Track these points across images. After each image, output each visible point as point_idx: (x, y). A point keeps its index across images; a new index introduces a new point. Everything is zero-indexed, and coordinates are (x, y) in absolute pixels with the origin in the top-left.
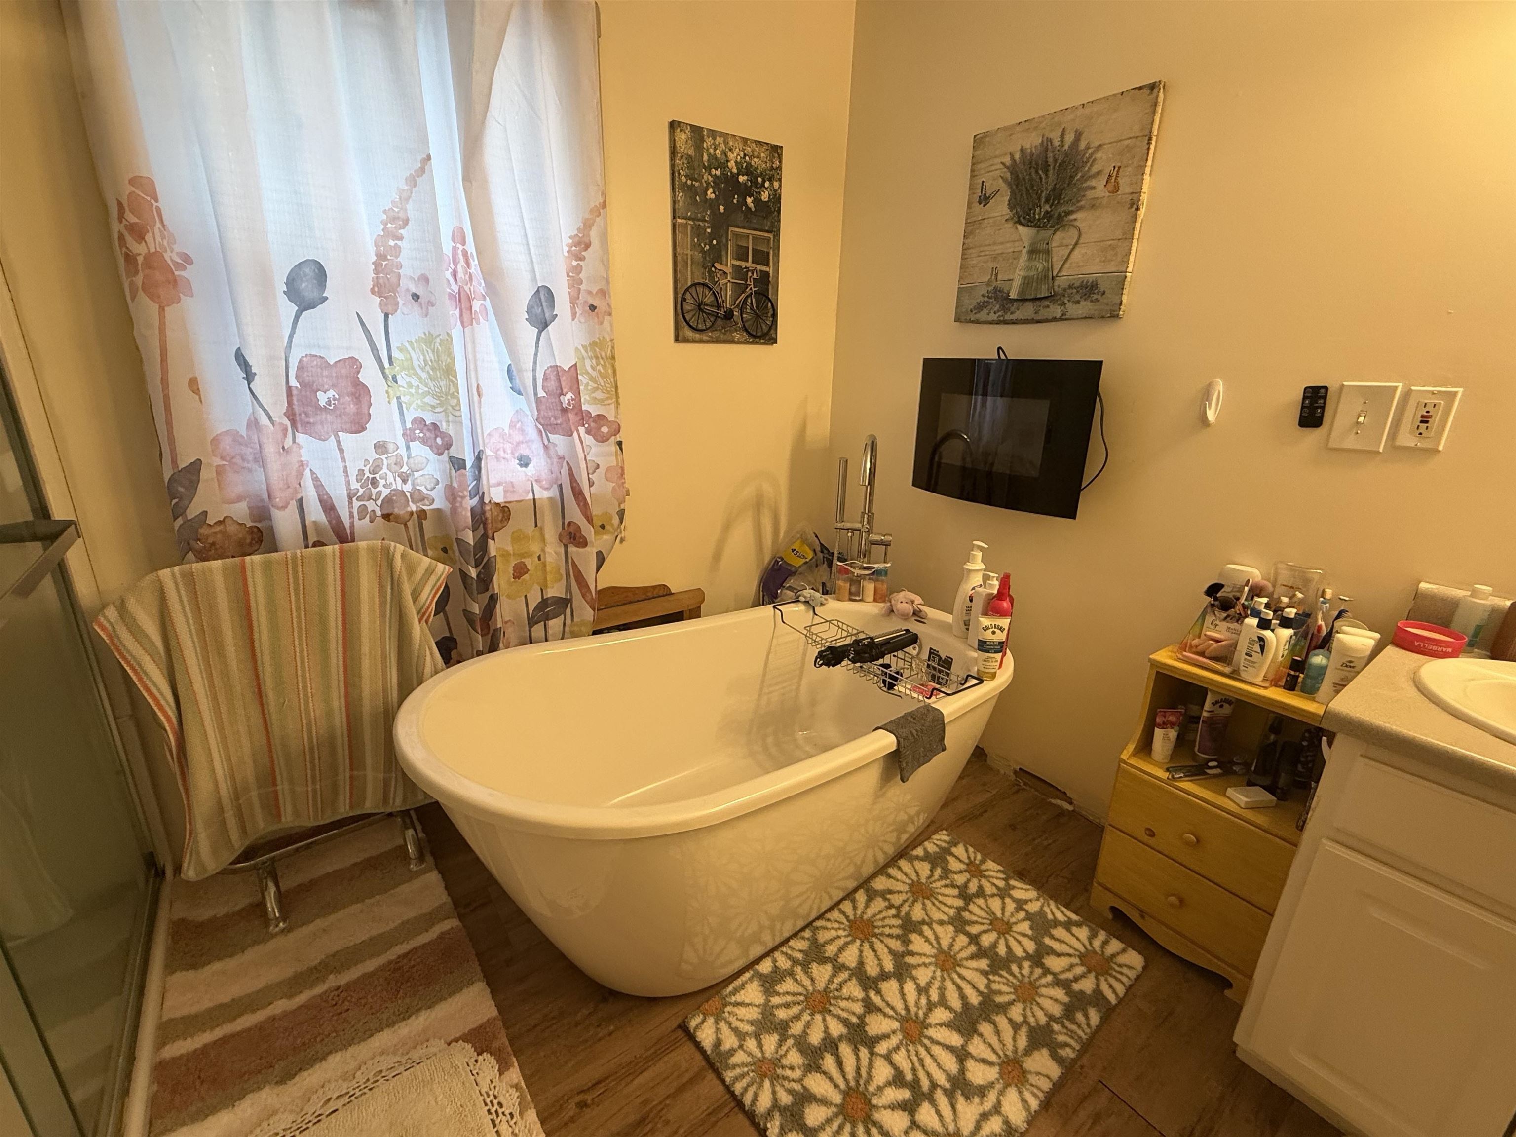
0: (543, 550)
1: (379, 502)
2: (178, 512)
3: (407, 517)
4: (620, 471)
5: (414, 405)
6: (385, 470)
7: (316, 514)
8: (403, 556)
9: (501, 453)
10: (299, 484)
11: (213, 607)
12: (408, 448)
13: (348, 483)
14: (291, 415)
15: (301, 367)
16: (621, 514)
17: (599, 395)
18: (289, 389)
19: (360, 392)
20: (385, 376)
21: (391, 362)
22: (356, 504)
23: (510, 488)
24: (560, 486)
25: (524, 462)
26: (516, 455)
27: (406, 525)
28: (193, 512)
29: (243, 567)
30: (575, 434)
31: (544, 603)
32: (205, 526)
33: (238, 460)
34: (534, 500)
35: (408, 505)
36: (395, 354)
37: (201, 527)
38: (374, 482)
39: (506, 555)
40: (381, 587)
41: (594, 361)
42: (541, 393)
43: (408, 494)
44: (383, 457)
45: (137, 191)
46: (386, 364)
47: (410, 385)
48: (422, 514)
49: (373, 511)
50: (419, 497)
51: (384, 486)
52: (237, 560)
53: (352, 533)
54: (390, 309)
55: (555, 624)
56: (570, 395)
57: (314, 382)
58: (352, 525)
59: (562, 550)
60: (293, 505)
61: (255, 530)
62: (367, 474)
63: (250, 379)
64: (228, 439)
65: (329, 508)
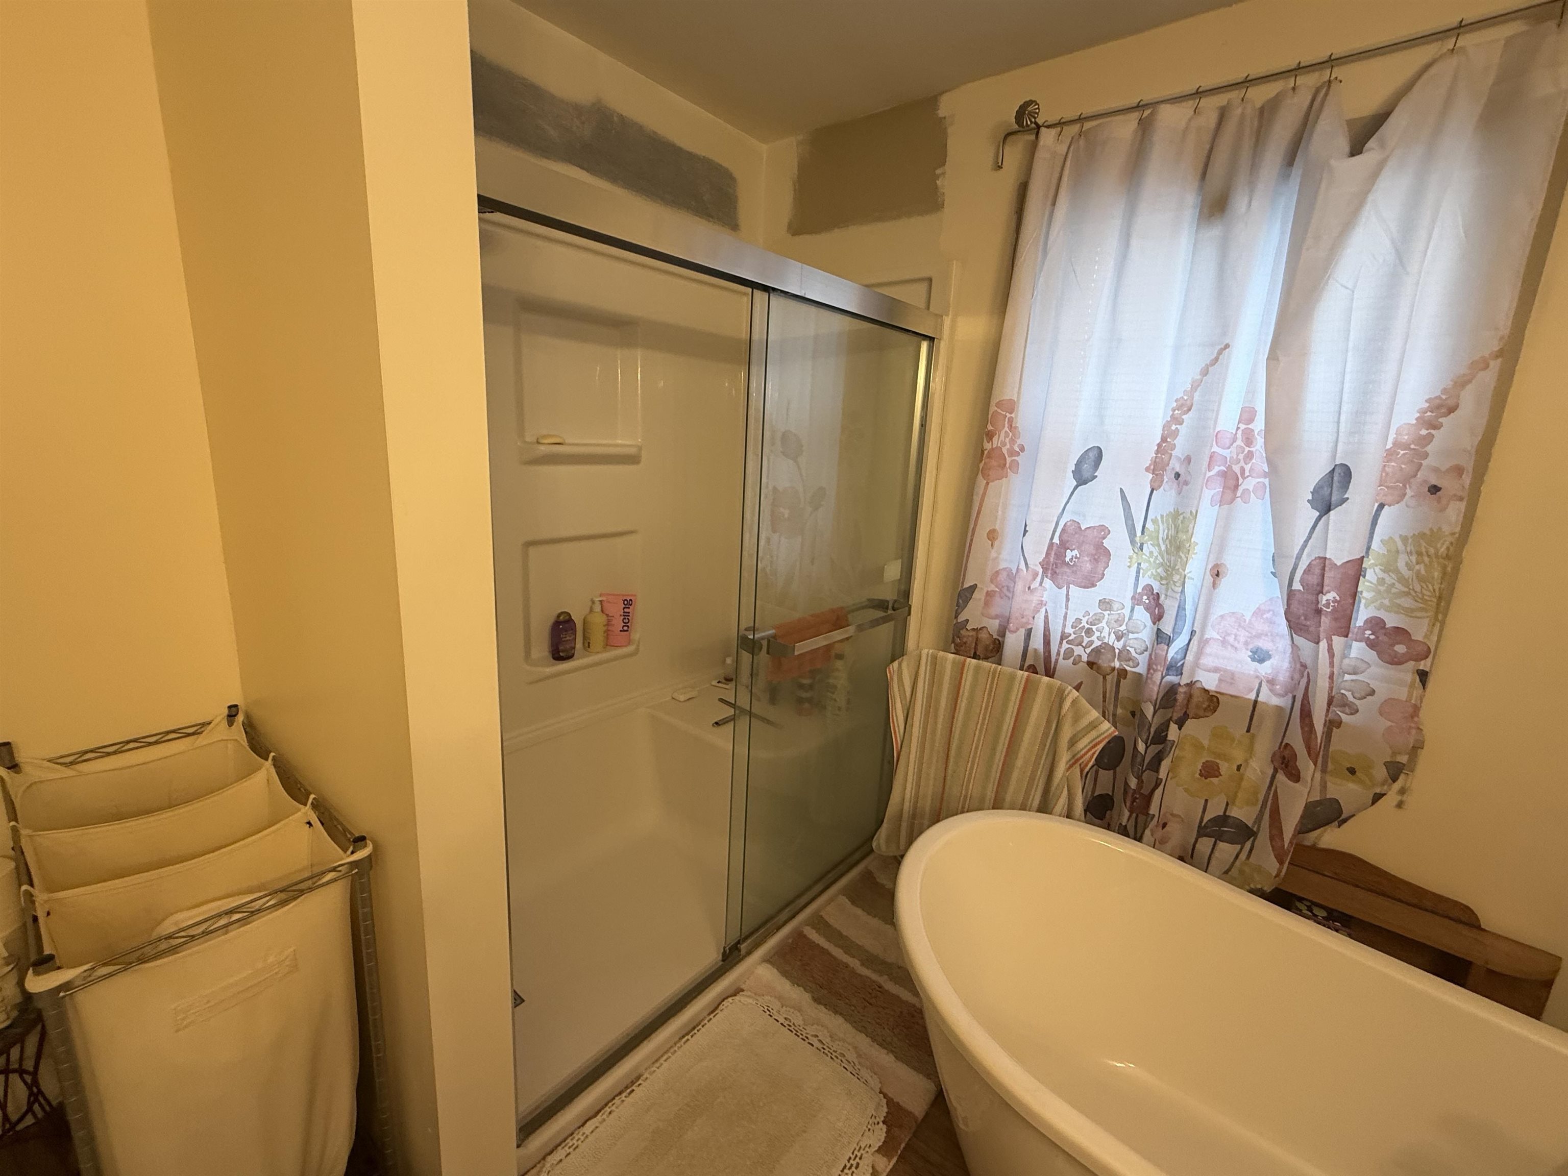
0: (1246, 761)
1: (1088, 650)
2: (956, 617)
3: (1108, 670)
4: (1411, 710)
5: (1149, 573)
6: (1104, 624)
7: (1037, 643)
8: (1074, 702)
9: (1231, 639)
10: (1034, 618)
11: (941, 685)
12: (1132, 610)
13: (1064, 626)
14: (1045, 565)
15: (1063, 530)
16: (1395, 771)
17: (1407, 602)
18: (1051, 544)
19: (1101, 555)
20: (1133, 542)
21: (1143, 532)
22: (1065, 646)
23: (1229, 677)
24: (1294, 697)
25: (1260, 656)
26: (1251, 647)
27: (1104, 678)
28: (961, 618)
29: (964, 664)
30: (1323, 644)
31: (1223, 820)
32: (965, 630)
33: (1005, 590)
34: (1256, 702)
35: (1114, 661)
36: (1149, 525)
37: (962, 629)
38: (1089, 632)
39: (1198, 747)
40: (1049, 722)
41: (1414, 558)
42: (1297, 586)
43: (1117, 651)
44: (1106, 613)
45: (999, 411)
46: (1139, 533)
47: (1151, 553)
48: (1123, 673)
49: (1080, 656)
50: (1124, 654)
51: (1098, 638)
52: (963, 658)
53: (1055, 668)
54: (1156, 485)
55: (1226, 850)
56: (1331, 596)
57: (1068, 541)
58: (1057, 660)
59: (1270, 771)
60: (1022, 632)
61: (997, 642)
62: (1084, 623)
63: (1024, 535)
64: (1005, 574)
65: (1047, 642)
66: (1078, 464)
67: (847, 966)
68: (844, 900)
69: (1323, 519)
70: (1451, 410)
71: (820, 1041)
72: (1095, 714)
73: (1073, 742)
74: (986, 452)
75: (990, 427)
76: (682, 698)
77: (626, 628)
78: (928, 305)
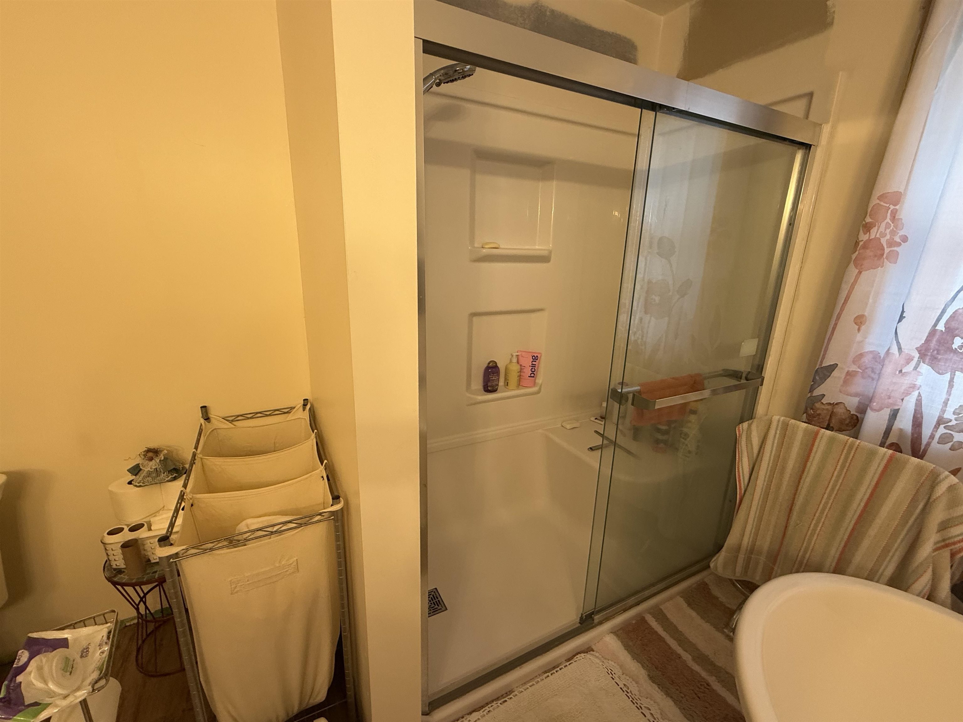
2: (811, 391)
7: (903, 426)
10: (902, 400)
13: (943, 411)
14: (923, 351)
15: (952, 317)
18: (933, 332)
22: (942, 430)
28: (817, 392)
29: (817, 434)
32: (819, 403)
33: (868, 371)
37: (817, 402)
40: (914, 501)
45: (882, 203)
49: (959, 443)
52: (816, 428)
53: (925, 451)
57: (957, 329)
58: (928, 444)
60: (886, 414)
61: (855, 417)
63: (900, 321)
64: (870, 356)
65: (917, 423)
67: (680, 657)
71: (652, 714)
73: (944, 527)
74: (861, 243)
75: (868, 220)
76: (568, 427)
77: (532, 375)
78: (807, 116)
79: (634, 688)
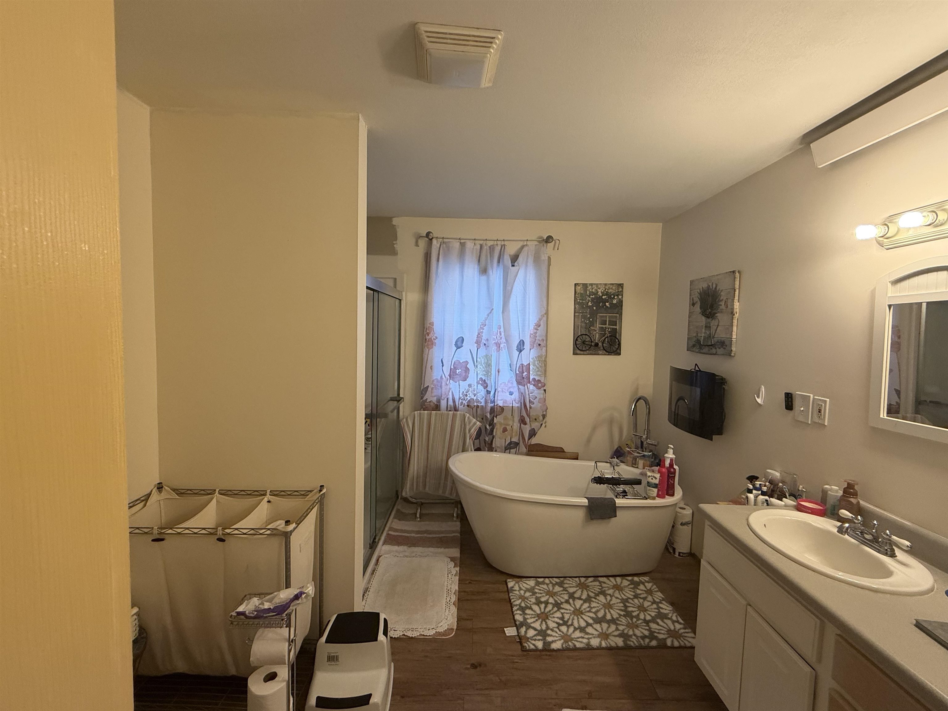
0: (513, 424)
1: (467, 401)
2: (422, 398)
3: (473, 407)
4: (544, 400)
5: (481, 374)
6: (470, 392)
7: (451, 403)
8: (468, 418)
9: (504, 390)
10: (449, 395)
11: (423, 422)
12: (477, 386)
13: (459, 395)
14: (450, 376)
15: (455, 363)
16: (544, 416)
17: (539, 373)
18: (451, 368)
19: (467, 370)
20: (474, 365)
21: (477, 362)
22: (460, 401)
23: (505, 402)
24: (521, 403)
25: (511, 394)
26: (509, 391)
27: (473, 409)
28: (424, 399)
29: (431, 413)
30: (526, 386)
31: (511, 443)
33: (437, 386)
34: (512, 406)
35: (474, 403)
36: (478, 359)
37: (426, 402)
38: (466, 395)
39: (501, 424)
40: (461, 425)
41: (538, 362)
42: (518, 372)
43: (475, 400)
44: (470, 388)
45: (430, 326)
46: (475, 362)
47: (480, 368)
48: (478, 406)
49: (465, 404)
50: (478, 401)
51: (469, 397)
52: (430, 412)
53: (458, 409)
54: (479, 347)
55: (513, 451)
56: (525, 373)
57: (457, 367)
58: (458, 407)
59: (519, 425)
60: (445, 400)
61: (436, 405)
62: (465, 393)
63: (443, 366)
64: (436, 381)
65: (454, 401)
66: (456, 342)
67: (411, 536)
68: (395, 520)
69: (520, 354)
70: (539, 326)
72: (474, 420)
73: (470, 431)
74: (427, 340)
75: (428, 331)
78: (395, 287)
79: (406, 554)
